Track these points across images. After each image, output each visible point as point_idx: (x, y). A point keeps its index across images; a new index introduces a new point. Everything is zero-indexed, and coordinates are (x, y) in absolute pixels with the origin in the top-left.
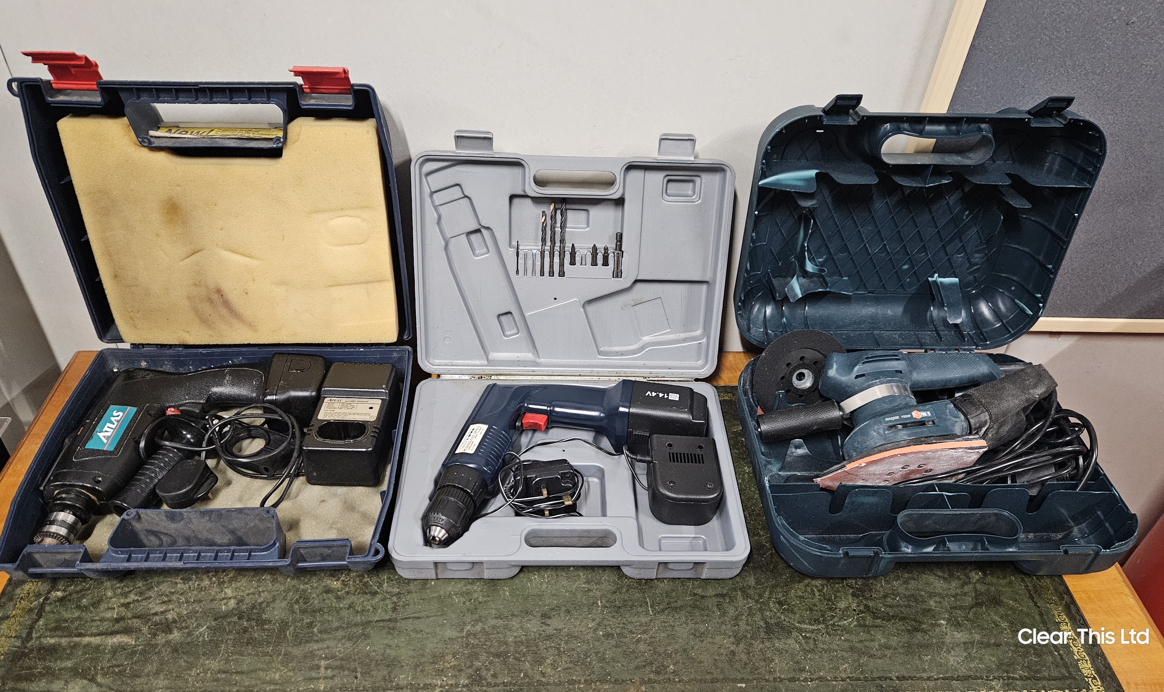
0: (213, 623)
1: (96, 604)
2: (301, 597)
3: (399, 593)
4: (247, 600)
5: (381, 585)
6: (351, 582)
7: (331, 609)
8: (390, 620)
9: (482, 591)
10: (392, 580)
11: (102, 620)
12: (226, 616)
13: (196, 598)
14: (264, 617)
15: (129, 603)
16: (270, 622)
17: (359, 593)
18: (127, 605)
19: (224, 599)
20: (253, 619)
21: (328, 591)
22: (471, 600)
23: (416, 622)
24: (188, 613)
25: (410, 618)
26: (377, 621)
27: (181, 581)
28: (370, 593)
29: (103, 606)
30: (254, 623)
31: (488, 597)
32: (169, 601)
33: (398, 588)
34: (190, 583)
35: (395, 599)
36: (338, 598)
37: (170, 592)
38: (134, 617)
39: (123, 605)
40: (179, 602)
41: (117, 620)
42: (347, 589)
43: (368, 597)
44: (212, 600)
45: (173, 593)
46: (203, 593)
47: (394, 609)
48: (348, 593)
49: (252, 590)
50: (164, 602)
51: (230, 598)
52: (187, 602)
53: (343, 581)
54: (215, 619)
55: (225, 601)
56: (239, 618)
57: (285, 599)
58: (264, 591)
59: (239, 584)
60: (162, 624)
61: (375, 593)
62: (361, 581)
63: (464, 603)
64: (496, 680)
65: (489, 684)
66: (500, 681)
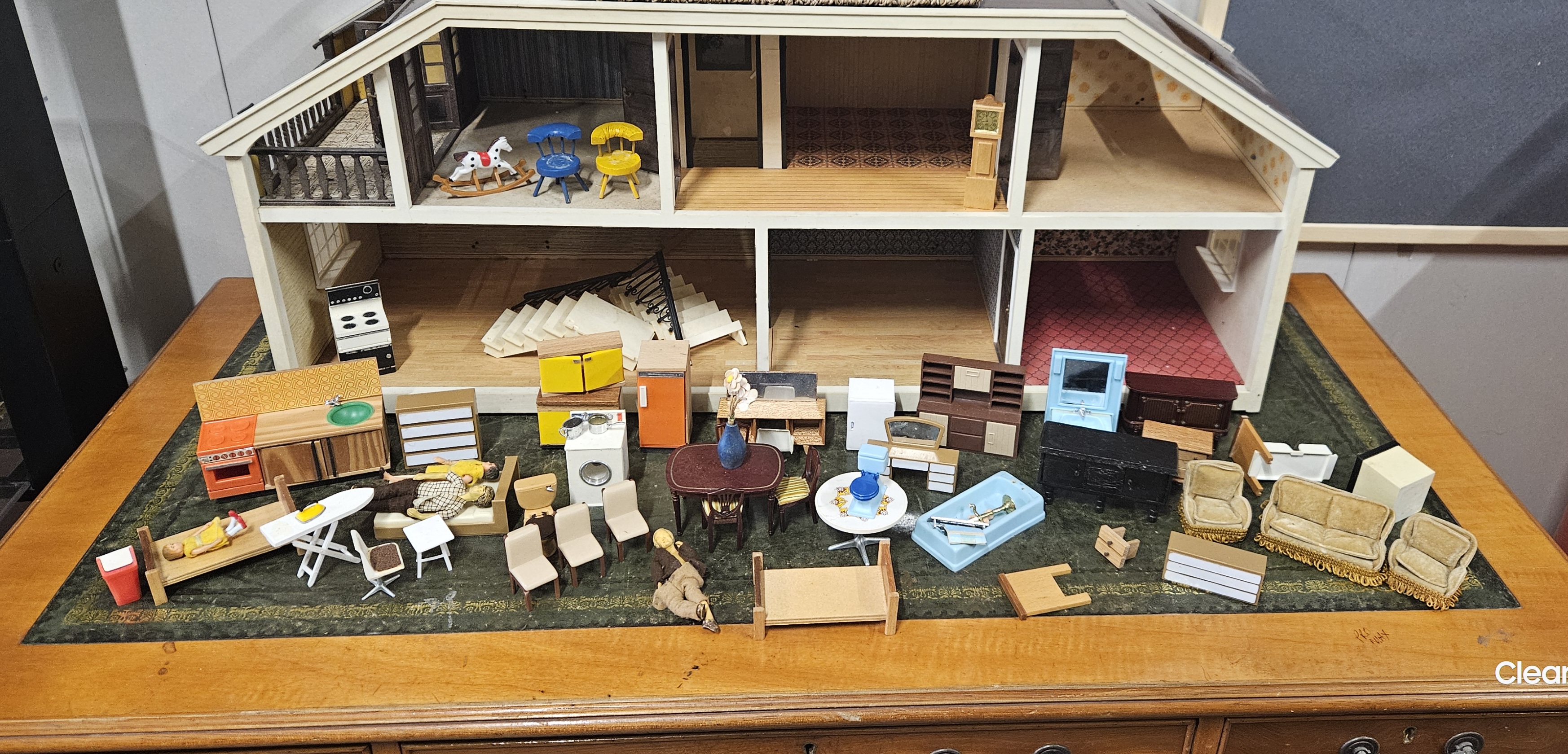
64: (735, 574)
65: (726, 578)
66: (739, 574)
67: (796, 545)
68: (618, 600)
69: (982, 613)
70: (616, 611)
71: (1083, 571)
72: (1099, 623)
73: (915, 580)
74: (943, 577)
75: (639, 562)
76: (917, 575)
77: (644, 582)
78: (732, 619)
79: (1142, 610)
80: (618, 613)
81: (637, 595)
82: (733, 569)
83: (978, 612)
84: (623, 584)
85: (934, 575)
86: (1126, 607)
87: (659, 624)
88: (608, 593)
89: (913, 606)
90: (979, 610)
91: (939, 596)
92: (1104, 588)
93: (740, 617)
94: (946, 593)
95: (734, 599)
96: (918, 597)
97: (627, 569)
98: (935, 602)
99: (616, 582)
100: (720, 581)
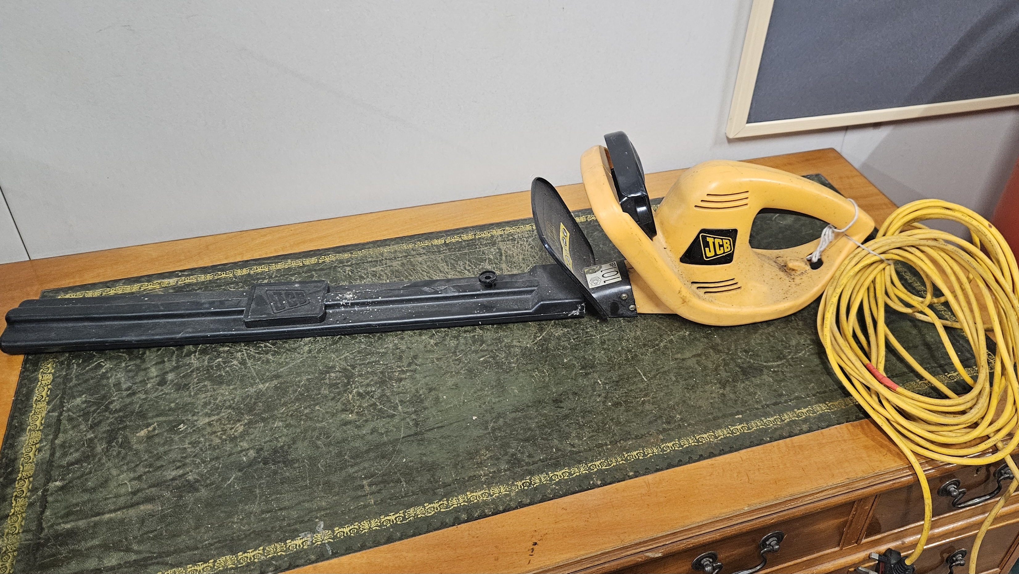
0: (240, 474)
1: (105, 483)
2: (321, 434)
3: (415, 411)
4: (266, 447)
5: (395, 408)
6: (366, 412)
7: (355, 437)
8: (416, 434)
9: (492, 393)
10: (405, 403)
11: (117, 496)
12: (251, 464)
13: (212, 457)
14: (290, 458)
15: (141, 476)
16: (298, 460)
17: (377, 419)
18: (139, 478)
19: (241, 451)
20: (279, 462)
21: (346, 423)
22: (485, 403)
23: (442, 430)
24: (208, 471)
25: (434, 428)
26: (403, 438)
27: (190, 446)
28: (388, 416)
29: (113, 484)
30: (281, 465)
31: (499, 397)
32: (184, 465)
33: (413, 407)
34: (200, 445)
35: (414, 417)
36: (358, 427)
37: (182, 457)
38: (150, 487)
39: (134, 479)
40: (195, 464)
41: (134, 493)
42: (364, 418)
43: (388, 420)
44: (229, 455)
45: (185, 458)
46: (217, 451)
47: (416, 425)
48: (366, 421)
49: (267, 439)
50: (178, 468)
51: (248, 449)
52: (204, 462)
53: (357, 413)
54: (240, 470)
55: (244, 453)
56: (264, 464)
57: (304, 439)
58: (280, 437)
59: (252, 436)
60: (184, 486)
61: (393, 416)
62: (375, 409)
63: (480, 406)
64: (533, 459)
65: (528, 464)
66: (536, 459)
67: (568, 426)
68: (454, 501)
69: (715, 452)
70: (457, 510)
71: (768, 406)
72: (792, 443)
73: (661, 437)
74: (679, 430)
75: (458, 464)
76: (661, 432)
77: (468, 481)
78: (545, 497)
79: (815, 427)
80: (459, 512)
81: (468, 493)
82: (530, 456)
83: (712, 453)
84: (453, 486)
85: (673, 429)
86: (805, 427)
87: (494, 514)
88: (445, 496)
89: (668, 458)
90: (712, 451)
91: (682, 446)
92: (786, 417)
93: (550, 494)
94: (686, 443)
95: (541, 480)
96: (668, 451)
97: (451, 473)
98: (681, 451)
99: (447, 486)
100: (525, 468)
